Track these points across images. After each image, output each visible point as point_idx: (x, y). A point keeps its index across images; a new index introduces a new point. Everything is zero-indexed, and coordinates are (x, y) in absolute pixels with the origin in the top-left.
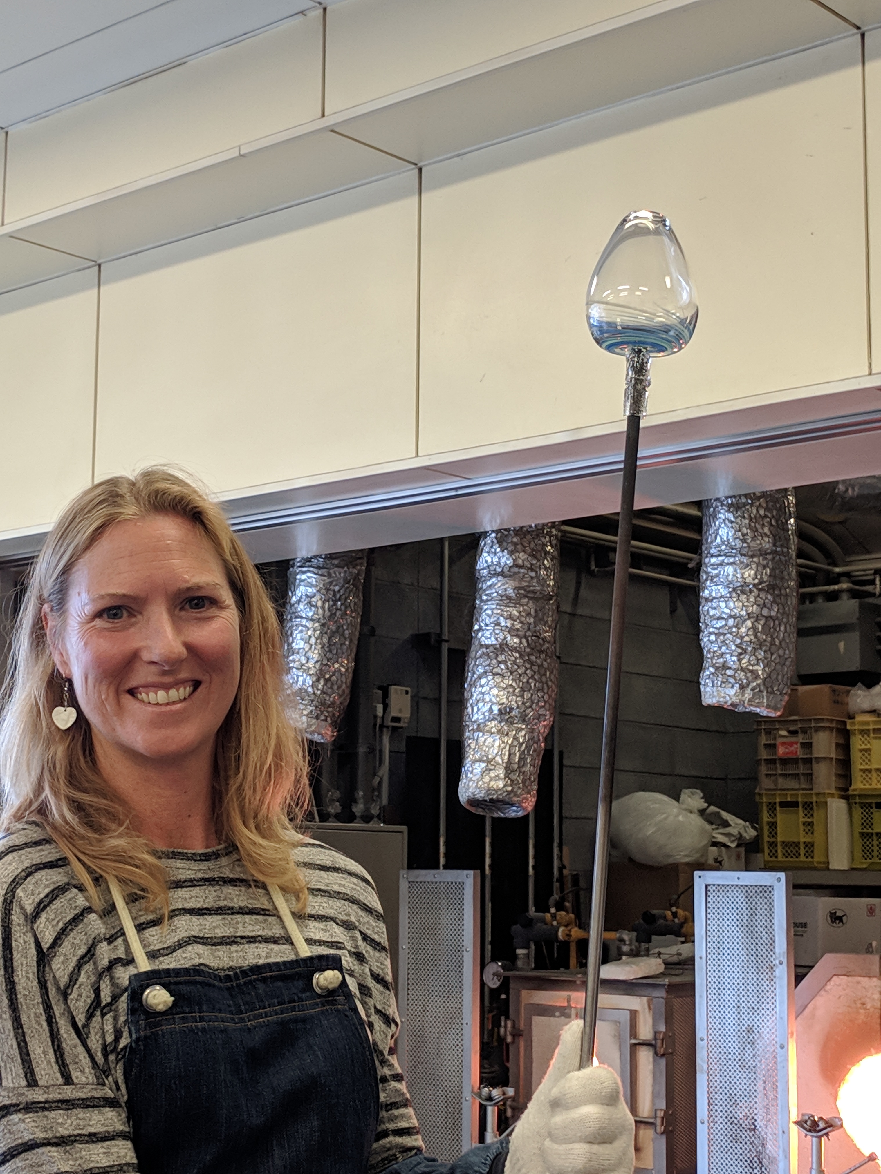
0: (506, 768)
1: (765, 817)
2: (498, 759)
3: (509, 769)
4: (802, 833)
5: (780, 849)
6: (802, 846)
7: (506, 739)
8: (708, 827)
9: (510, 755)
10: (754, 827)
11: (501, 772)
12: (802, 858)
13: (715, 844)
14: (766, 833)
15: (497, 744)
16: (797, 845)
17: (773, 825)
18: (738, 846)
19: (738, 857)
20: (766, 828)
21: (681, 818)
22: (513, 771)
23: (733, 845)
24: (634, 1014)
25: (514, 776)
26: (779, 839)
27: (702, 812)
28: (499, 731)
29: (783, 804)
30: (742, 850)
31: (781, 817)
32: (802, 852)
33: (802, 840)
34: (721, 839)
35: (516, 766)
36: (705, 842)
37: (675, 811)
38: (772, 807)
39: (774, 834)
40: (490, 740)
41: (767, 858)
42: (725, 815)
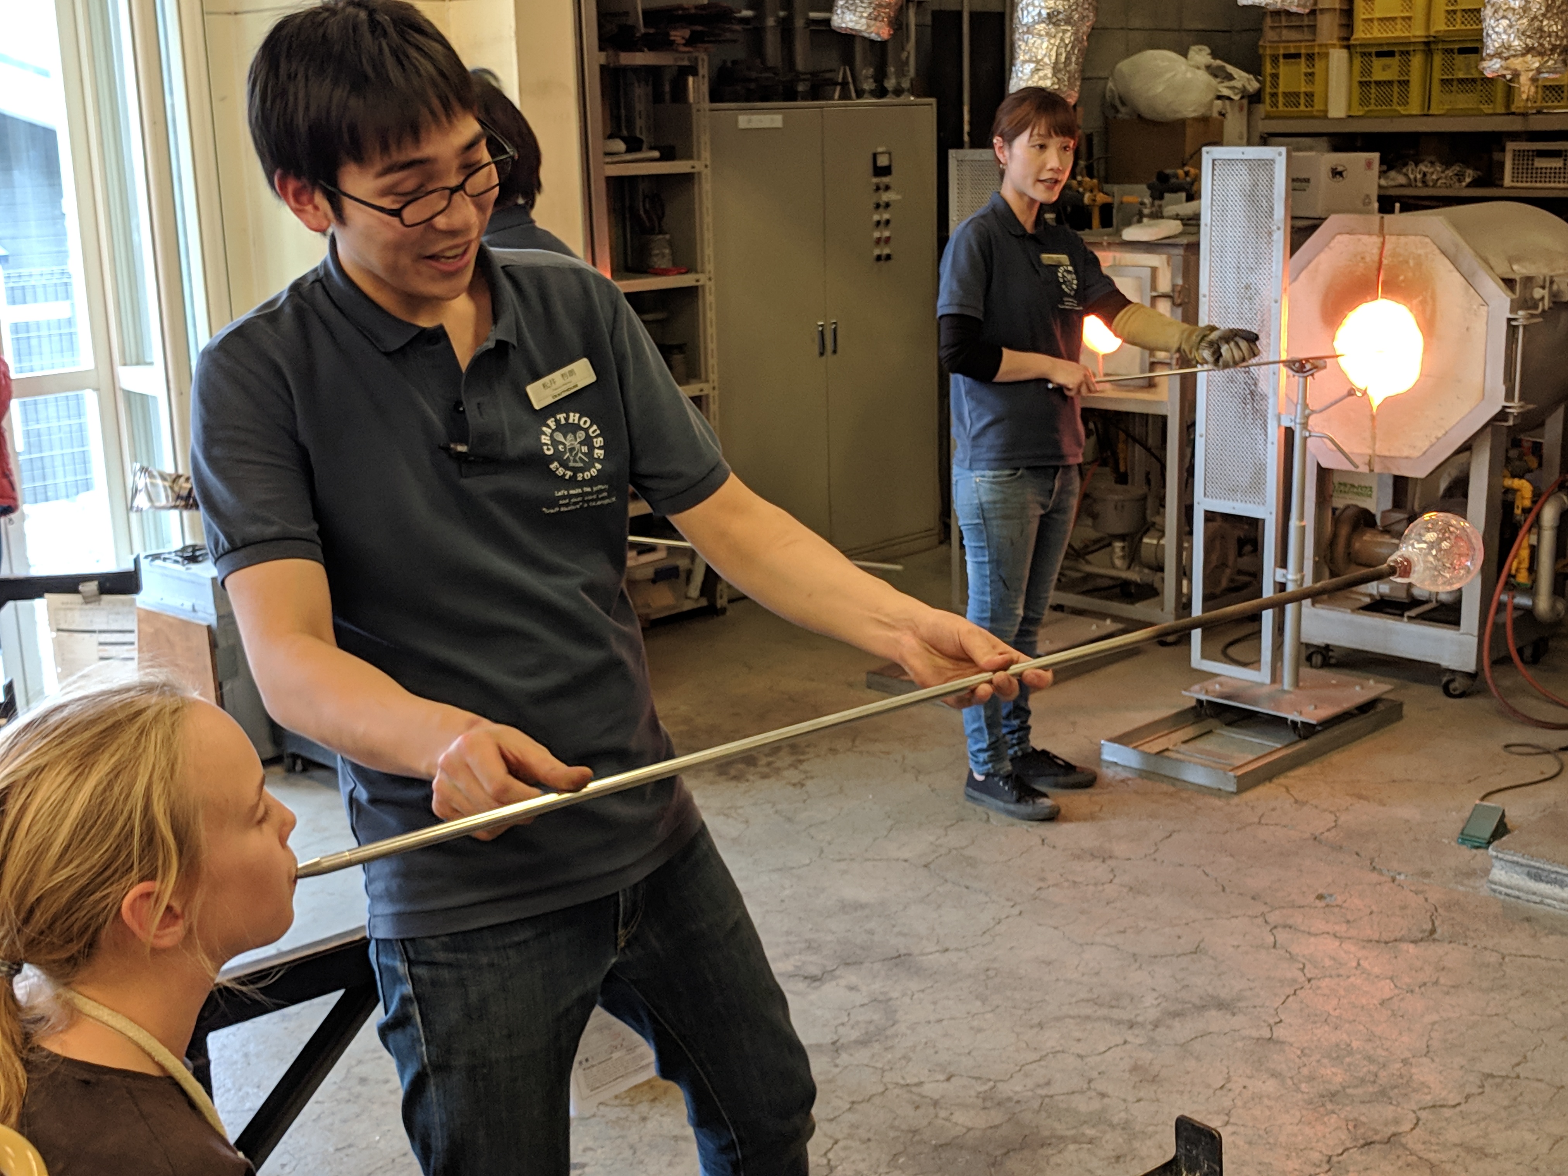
0: (1054, 68)
1: (1268, 69)
2: (1046, 60)
3: (1056, 70)
4: (1303, 83)
5: (1281, 99)
6: (1302, 96)
7: (1052, 41)
8: (1214, 81)
9: (1057, 55)
10: (1258, 81)
11: (1049, 72)
12: (1302, 107)
13: (1219, 97)
14: (1268, 84)
15: (1045, 45)
16: (1297, 95)
17: (1275, 76)
18: (1242, 98)
19: (1241, 109)
20: (1268, 79)
21: (1189, 75)
22: (1060, 71)
23: (1236, 98)
24: (1154, 270)
25: (1060, 76)
26: (1281, 89)
27: (1208, 68)
28: (1048, 34)
29: (1287, 56)
30: (1245, 102)
31: (1284, 69)
32: (1302, 101)
33: (1303, 89)
34: (1226, 92)
35: (1062, 66)
36: (1211, 96)
37: (1183, 68)
38: (1275, 59)
39: (1275, 85)
40: (1039, 41)
41: (1268, 108)
42: (1230, 68)
